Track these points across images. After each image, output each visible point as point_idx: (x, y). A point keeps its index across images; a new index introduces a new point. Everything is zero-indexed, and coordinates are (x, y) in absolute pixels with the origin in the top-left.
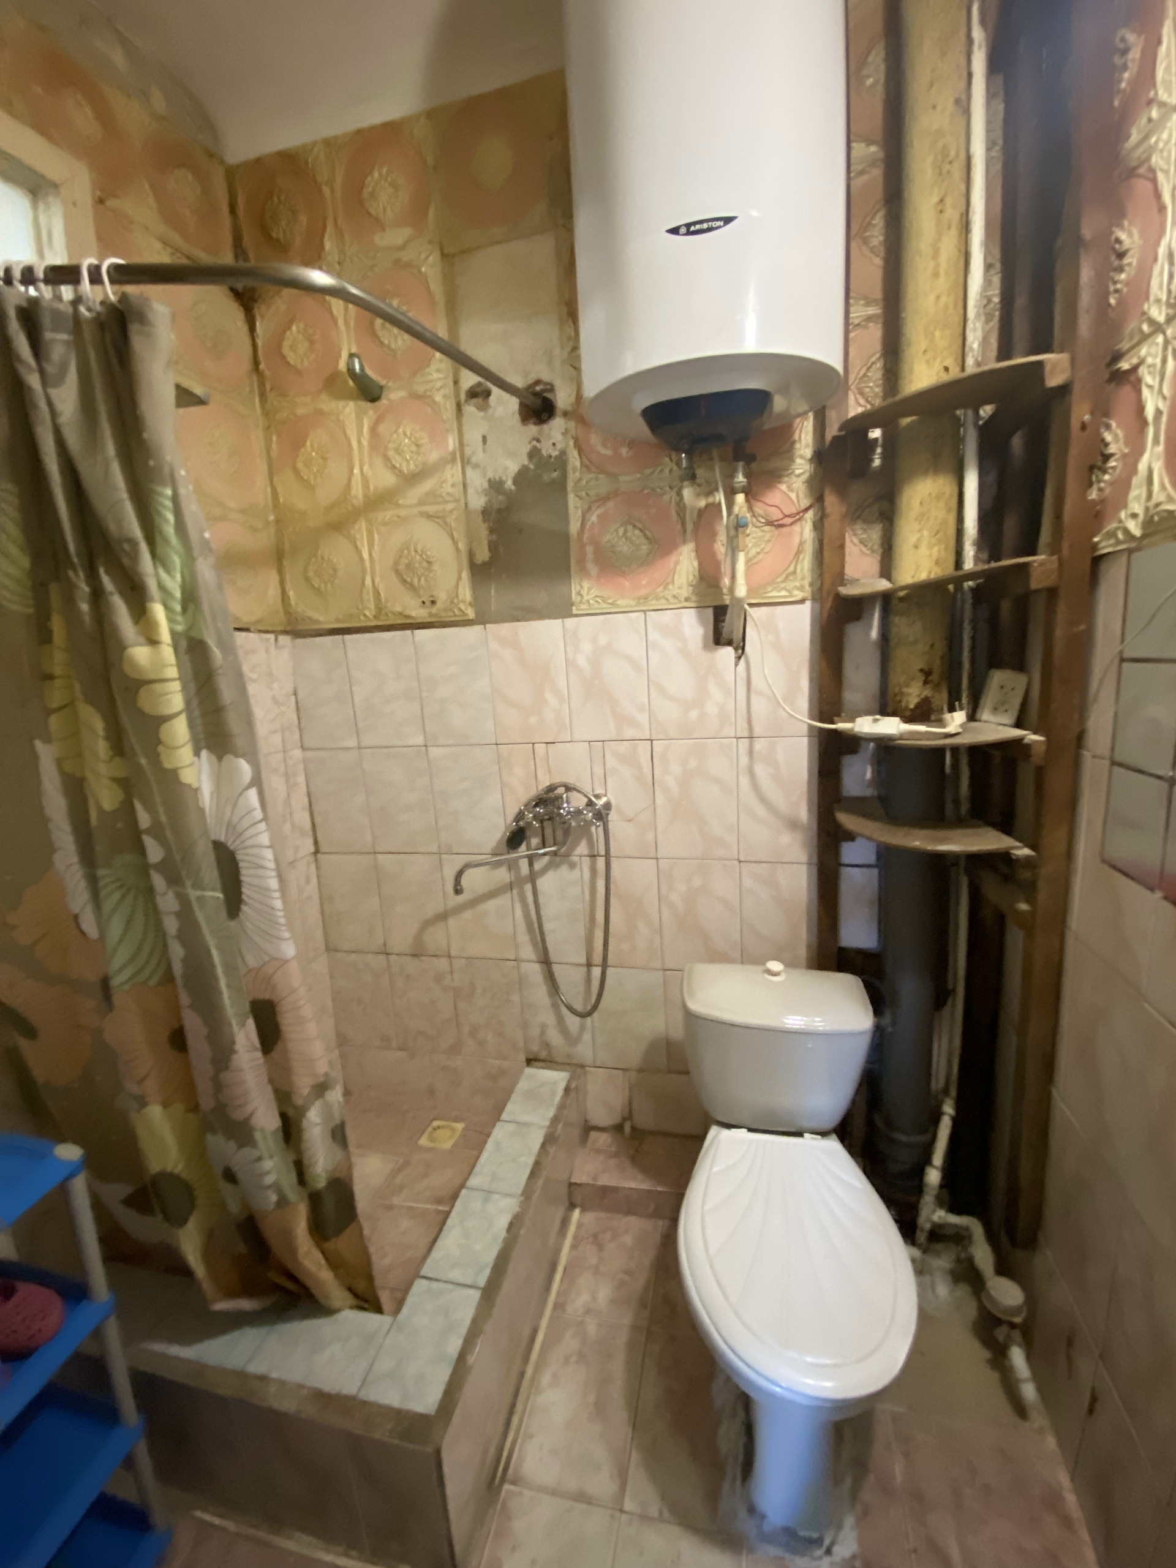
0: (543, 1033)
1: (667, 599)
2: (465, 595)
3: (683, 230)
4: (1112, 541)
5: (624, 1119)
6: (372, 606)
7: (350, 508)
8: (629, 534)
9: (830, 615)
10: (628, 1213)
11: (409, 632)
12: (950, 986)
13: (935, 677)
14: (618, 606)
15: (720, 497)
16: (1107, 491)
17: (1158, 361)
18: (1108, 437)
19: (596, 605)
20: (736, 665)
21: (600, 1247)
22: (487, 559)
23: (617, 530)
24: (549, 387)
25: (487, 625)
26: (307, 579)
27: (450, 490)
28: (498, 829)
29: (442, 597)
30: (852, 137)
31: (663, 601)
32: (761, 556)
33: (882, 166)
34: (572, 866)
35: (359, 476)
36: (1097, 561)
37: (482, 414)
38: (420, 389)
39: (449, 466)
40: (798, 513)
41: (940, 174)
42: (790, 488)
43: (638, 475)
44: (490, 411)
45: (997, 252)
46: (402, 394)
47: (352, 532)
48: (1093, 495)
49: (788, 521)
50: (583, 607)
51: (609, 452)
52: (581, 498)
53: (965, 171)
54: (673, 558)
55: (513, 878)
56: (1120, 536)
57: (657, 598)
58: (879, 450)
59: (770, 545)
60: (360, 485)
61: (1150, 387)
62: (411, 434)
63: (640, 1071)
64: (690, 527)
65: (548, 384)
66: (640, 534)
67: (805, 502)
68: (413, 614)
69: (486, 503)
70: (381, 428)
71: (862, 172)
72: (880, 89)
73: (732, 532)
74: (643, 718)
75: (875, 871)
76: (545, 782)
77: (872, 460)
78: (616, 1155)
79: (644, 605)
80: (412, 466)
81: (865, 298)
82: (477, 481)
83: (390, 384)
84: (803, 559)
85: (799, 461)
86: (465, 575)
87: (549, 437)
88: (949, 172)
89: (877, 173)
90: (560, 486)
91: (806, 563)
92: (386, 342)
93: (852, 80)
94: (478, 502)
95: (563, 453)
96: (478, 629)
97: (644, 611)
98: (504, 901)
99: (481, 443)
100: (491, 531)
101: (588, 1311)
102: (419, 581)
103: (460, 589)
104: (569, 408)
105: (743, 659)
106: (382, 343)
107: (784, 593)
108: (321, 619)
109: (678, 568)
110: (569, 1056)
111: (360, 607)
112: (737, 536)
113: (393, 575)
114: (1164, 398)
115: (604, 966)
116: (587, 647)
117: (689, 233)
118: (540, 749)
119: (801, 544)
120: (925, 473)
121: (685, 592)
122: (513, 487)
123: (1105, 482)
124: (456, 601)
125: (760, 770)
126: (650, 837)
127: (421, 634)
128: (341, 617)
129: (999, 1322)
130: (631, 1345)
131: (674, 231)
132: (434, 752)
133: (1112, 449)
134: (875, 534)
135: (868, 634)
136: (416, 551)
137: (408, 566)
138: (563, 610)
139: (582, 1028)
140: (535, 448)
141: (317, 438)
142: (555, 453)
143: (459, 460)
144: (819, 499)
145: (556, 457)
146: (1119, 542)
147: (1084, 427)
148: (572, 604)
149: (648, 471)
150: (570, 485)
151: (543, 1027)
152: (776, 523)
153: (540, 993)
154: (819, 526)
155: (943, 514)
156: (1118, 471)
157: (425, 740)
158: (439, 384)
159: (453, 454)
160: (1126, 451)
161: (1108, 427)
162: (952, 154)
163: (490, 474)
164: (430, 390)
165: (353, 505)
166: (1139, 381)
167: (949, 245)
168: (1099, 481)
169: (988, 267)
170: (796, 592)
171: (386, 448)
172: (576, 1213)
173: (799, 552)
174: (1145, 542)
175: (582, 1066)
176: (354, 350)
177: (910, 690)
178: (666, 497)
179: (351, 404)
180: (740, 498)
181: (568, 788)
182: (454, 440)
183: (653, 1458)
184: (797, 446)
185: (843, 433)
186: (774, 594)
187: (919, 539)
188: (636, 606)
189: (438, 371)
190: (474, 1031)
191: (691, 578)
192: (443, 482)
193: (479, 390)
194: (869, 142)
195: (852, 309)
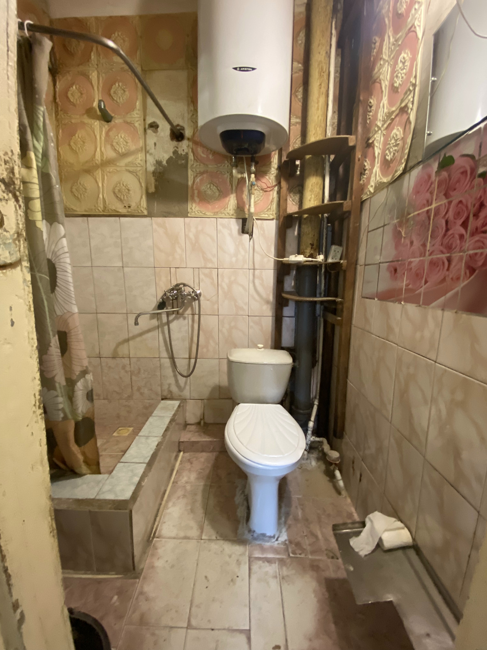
0: (169, 387)
1: (225, 214)
2: (143, 205)
3: (238, 69)
4: (366, 195)
5: (201, 419)
6: (102, 206)
7: (94, 164)
8: (211, 188)
9: (281, 225)
10: (203, 451)
11: (118, 218)
12: (317, 359)
13: (315, 246)
14: (206, 215)
15: (246, 175)
16: (365, 181)
17: (379, 138)
18: (366, 164)
19: (198, 214)
20: (250, 241)
21: (191, 463)
22: (154, 191)
23: (207, 186)
24: (182, 128)
25: (153, 218)
26: (72, 192)
27: (139, 162)
28: (154, 302)
29: (133, 205)
30: (294, 60)
31: (223, 215)
32: (259, 201)
33: (303, 71)
34: (185, 318)
35: (99, 152)
36: (362, 203)
37: (154, 134)
38: (129, 120)
39: (140, 153)
40: (272, 187)
41: (320, 75)
42: (269, 178)
43: (216, 166)
44: (158, 133)
45: (336, 107)
46: (121, 121)
47: (95, 174)
48: (362, 182)
49: (269, 189)
50: (193, 214)
51: (205, 156)
52: (193, 171)
53: (328, 76)
54: (227, 199)
55: (159, 323)
56: (368, 193)
57: (222, 213)
58: (299, 169)
59: (262, 197)
60: (100, 155)
61: (377, 146)
62: (124, 137)
63: (208, 399)
64: (234, 188)
65: (182, 127)
66: (216, 188)
67: (274, 183)
68: (120, 211)
69: (154, 169)
70: (111, 133)
71: (296, 72)
72: (303, 45)
73: (250, 188)
74: (215, 260)
75: (294, 318)
76: (174, 283)
77: (297, 172)
78: (198, 432)
79: (216, 216)
80: (123, 150)
81: (296, 116)
82: (151, 160)
83: (116, 116)
84: (274, 204)
85: (273, 169)
86: (144, 197)
87: (181, 147)
88: (323, 75)
89: (301, 73)
90: (186, 166)
91: (274, 206)
92: (115, 99)
93: (294, 40)
94: (151, 168)
95: (187, 154)
96: (147, 220)
97: (216, 218)
98: (155, 333)
99: (154, 146)
100: (156, 180)
101: (187, 483)
102: (124, 197)
103: (142, 202)
104: (190, 137)
105: (252, 240)
106: (113, 99)
107: (266, 216)
108: (78, 210)
109: (229, 203)
110: (180, 396)
111: (96, 206)
112: (251, 189)
113: (112, 194)
114: (380, 149)
115: (196, 358)
116: (193, 230)
117: (240, 70)
118: (173, 270)
119: (273, 199)
120: (314, 175)
121: (232, 212)
122: (166, 164)
123: (365, 178)
124: (139, 207)
125: (257, 282)
126: (216, 307)
127: (122, 219)
128: (87, 210)
129: (331, 464)
130: (204, 491)
131: (235, 69)
132: (126, 269)
133: (367, 167)
134: (297, 198)
135: (294, 233)
136: (123, 185)
137: (119, 191)
138: (184, 215)
139: (186, 383)
140: (176, 150)
141: (80, 133)
142: (183, 153)
143: (144, 151)
144: (279, 183)
145: (184, 155)
146: (368, 195)
147: (359, 160)
148: (188, 213)
149: (219, 165)
150: (189, 166)
151: (169, 385)
152: (264, 190)
153: (169, 371)
154: (279, 193)
155: (318, 190)
156: (368, 174)
157: (123, 264)
158: (137, 119)
159: (142, 148)
160: (370, 168)
161: (366, 161)
162: (324, 70)
163: (157, 158)
164: (133, 121)
165: (96, 163)
166: (374, 145)
167: (322, 100)
168: (363, 178)
169: (334, 112)
170: (271, 216)
171: (112, 142)
172: (182, 453)
173: (272, 202)
174: (375, 193)
175: (185, 399)
176: (100, 98)
177: (307, 251)
178: (226, 176)
179: (98, 121)
180: (253, 176)
181: (185, 285)
182: (142, 142)
183: (213, 522)
184: (272, 163)
185: (288, 159)
186: (263, 215)
187: (311, 198)
188: (213, 216)
189: (137, 114)
190: (139, 389)
191: (234, 207)
192: (137, 158)
193: (154, 125)
194: (299, 62)
195: (291, 119)
